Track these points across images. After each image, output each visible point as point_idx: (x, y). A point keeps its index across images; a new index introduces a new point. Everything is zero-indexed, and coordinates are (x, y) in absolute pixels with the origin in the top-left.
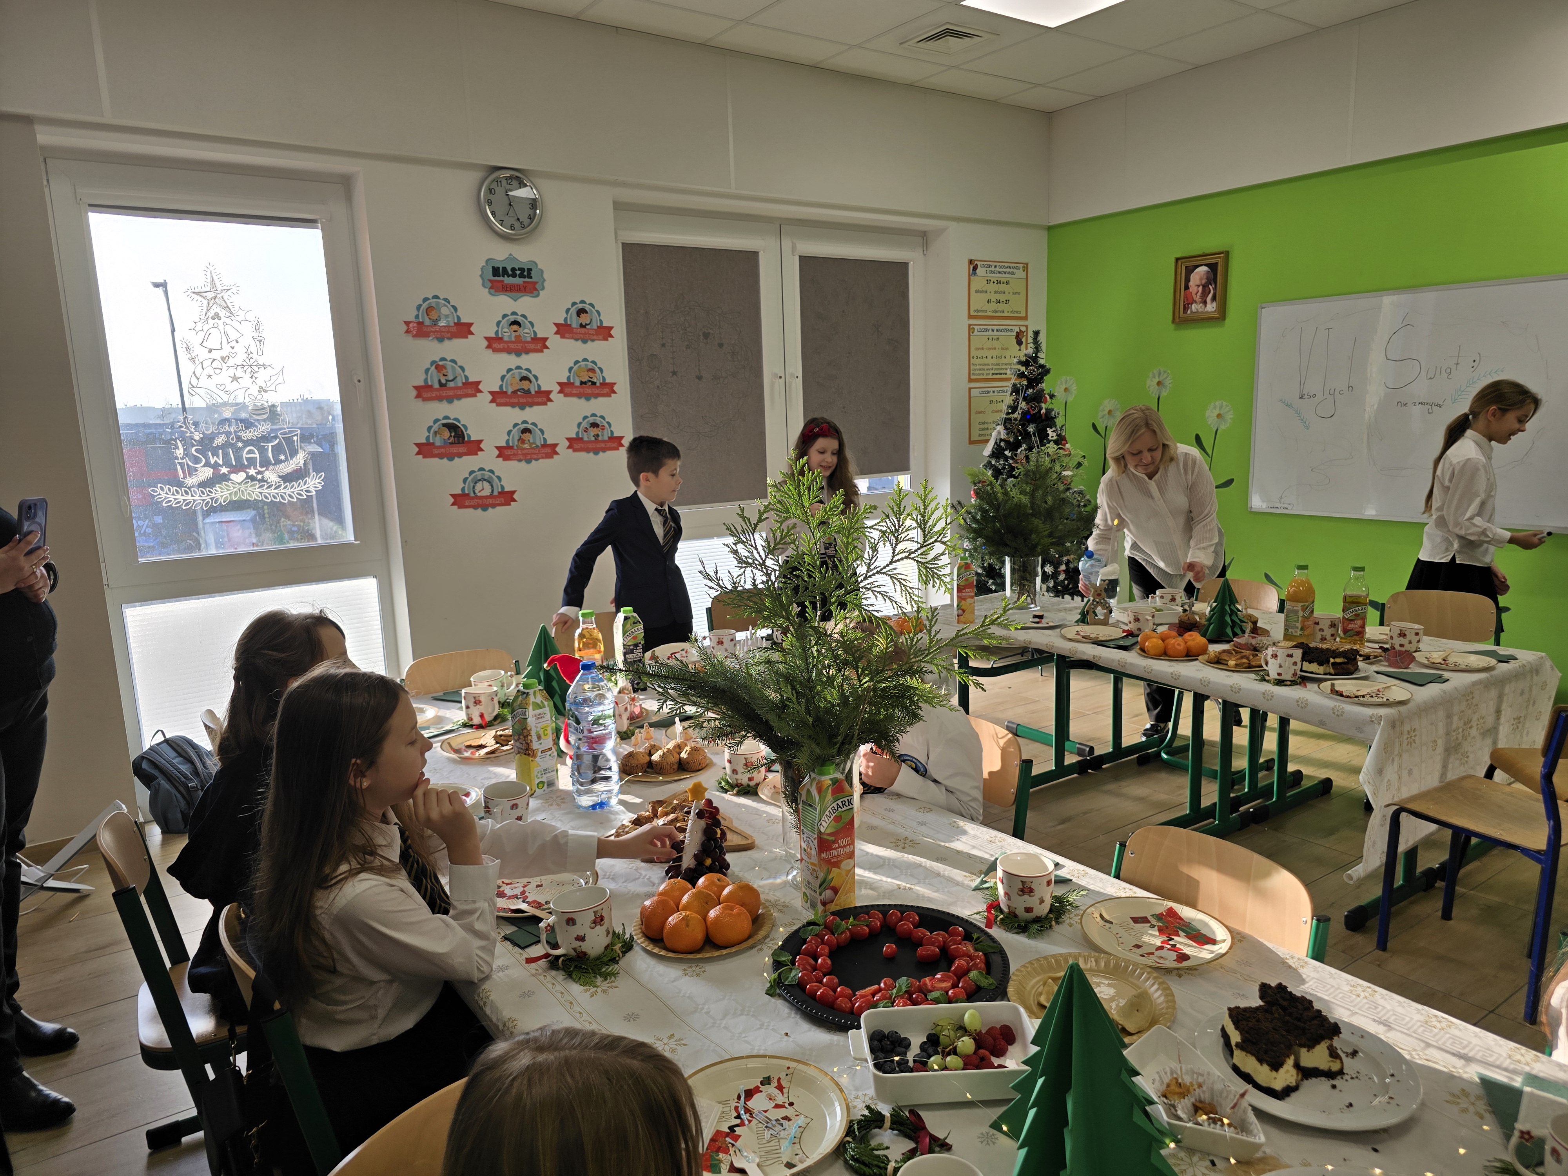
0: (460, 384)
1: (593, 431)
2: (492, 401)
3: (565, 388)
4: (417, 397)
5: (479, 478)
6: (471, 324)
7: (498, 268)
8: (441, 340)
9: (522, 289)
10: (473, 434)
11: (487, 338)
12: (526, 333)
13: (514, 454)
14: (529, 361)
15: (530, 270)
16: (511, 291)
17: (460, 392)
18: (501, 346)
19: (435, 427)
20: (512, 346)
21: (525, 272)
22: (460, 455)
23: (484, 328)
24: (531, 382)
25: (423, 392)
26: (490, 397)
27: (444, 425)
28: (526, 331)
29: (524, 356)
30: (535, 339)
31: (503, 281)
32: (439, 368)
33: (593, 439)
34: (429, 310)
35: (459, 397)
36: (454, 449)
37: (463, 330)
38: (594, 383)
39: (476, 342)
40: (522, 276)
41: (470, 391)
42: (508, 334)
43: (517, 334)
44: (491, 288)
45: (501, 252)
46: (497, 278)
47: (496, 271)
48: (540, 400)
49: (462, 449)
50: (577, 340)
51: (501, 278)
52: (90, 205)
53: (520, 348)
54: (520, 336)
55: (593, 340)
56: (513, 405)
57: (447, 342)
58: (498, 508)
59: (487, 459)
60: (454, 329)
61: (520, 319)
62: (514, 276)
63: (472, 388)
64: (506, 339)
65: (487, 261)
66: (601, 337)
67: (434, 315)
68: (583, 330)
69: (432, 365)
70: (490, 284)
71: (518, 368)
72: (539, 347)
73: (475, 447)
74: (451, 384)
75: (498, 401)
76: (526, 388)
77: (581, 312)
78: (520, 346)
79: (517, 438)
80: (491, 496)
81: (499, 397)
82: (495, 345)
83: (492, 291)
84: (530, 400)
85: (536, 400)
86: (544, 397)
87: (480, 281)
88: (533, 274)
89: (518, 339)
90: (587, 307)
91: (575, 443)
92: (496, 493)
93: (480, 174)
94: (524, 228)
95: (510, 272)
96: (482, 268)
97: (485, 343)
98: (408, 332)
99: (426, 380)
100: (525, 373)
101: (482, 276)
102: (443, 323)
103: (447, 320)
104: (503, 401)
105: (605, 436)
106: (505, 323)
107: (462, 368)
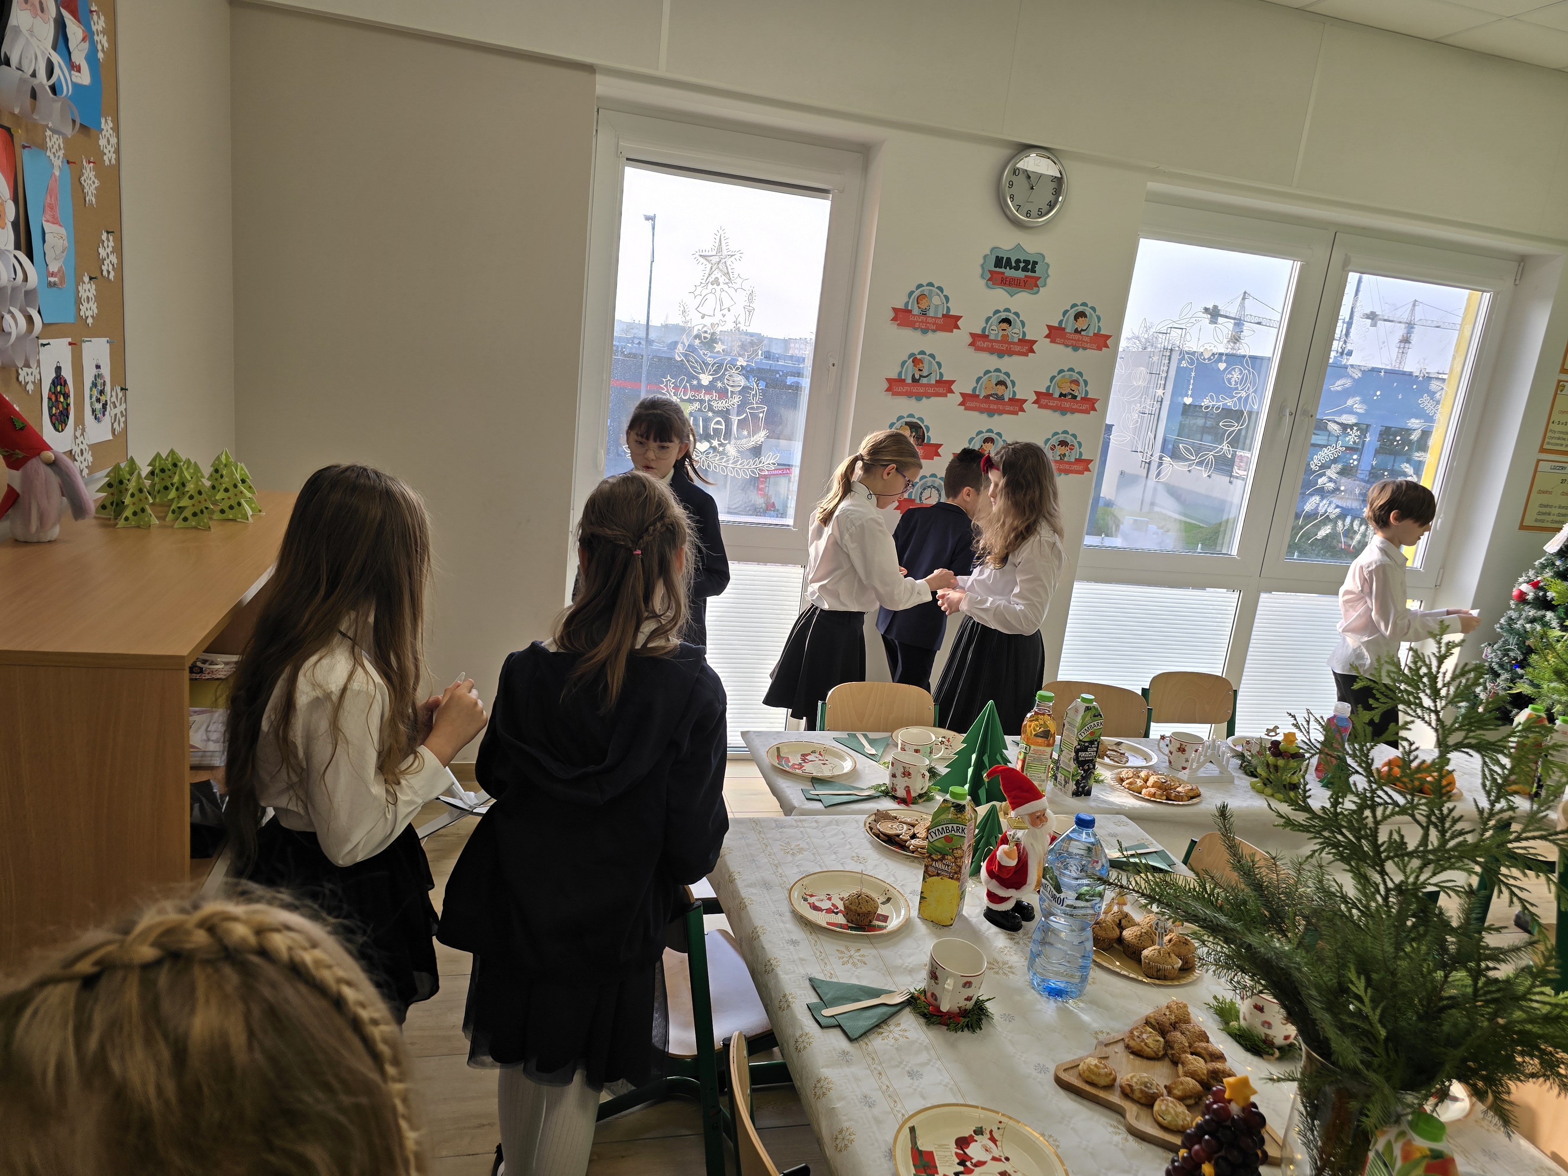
0: (933, 382)
1: (1060, 450)
3: (1043, 398)
4: (888, 390)
5: (931, 484)
6: (959, 318)
7: (1003, 258)
8: (925, 331)
9: (1022, 284)
11: (972, 335)
12: (1015, 333)
14: (1011, 364)
15: (1035, 263)
16: (1010, 285)
17: (931, 390)
18: (985, 345)
19: (897, 426)
20: (996, 346)
21: (1029, 265)
23: (972, 324)
24: (1007, 388)
25: (895, 386)
26: (960, 399)
27: (907, 423)
28: (1016, 330)
29: (1006, 358)
30: (1023, 341)
31: (1004, 273)
32: (916, 361)
33: (1058, 458)
34: (922, 297)
35: (928, 396)
37: (950, 322)
38: (1075, 397)
39: (961, 337)
40: (1025, 269)
41: (941, 390)
42: (995, 332)
43: (1005, 333)
44: (989, 280)
45: (1009, 241)
46: (998, 269)
47: (999, 262)
48: (1011, 408)
50: (1067, 346)
51: (1003, 270)
52: (628, 159)
53: (1004, 348)
54: (1007, 335)
55: (1085, 349)
56: (981, 411)
57: (930, 334)
60: (941, 322)
61: (1011, 317)
62: (1017, 268)
63: (945, 387)
64: (992, 337)
65: (993, 249)
66: (1095, 346)
67: (924, 304)
68: (1077, 336)
69: (909, 358)
70: (989, 276)
71: (998, 370)
72: (1024, 350)
74: (924, 381)
75: (968, 404)
76: (1000, 394)
77: (1080, 315)
81: (969, 400)
82: (978, 343)
83: (990, 283)
85: (1008, 408)
86: (1018, 405)
87: (980, 271)
88: (1037, 268)
89: (1005, 339)
90: (1088, 311)
93: (1007, 152)
94: (1041, 216)
95: (1014, 264)
96: (985, 257)
97: (969, 340)
98: (894, 319)
99: (900, 373)
100: (1002, 377)
101: (982, 266)
102: (931, 313)
103: (936, 311)
104: (973, 404)
105: (1072, 457)
106: (995, 319)
107: (939, 365)
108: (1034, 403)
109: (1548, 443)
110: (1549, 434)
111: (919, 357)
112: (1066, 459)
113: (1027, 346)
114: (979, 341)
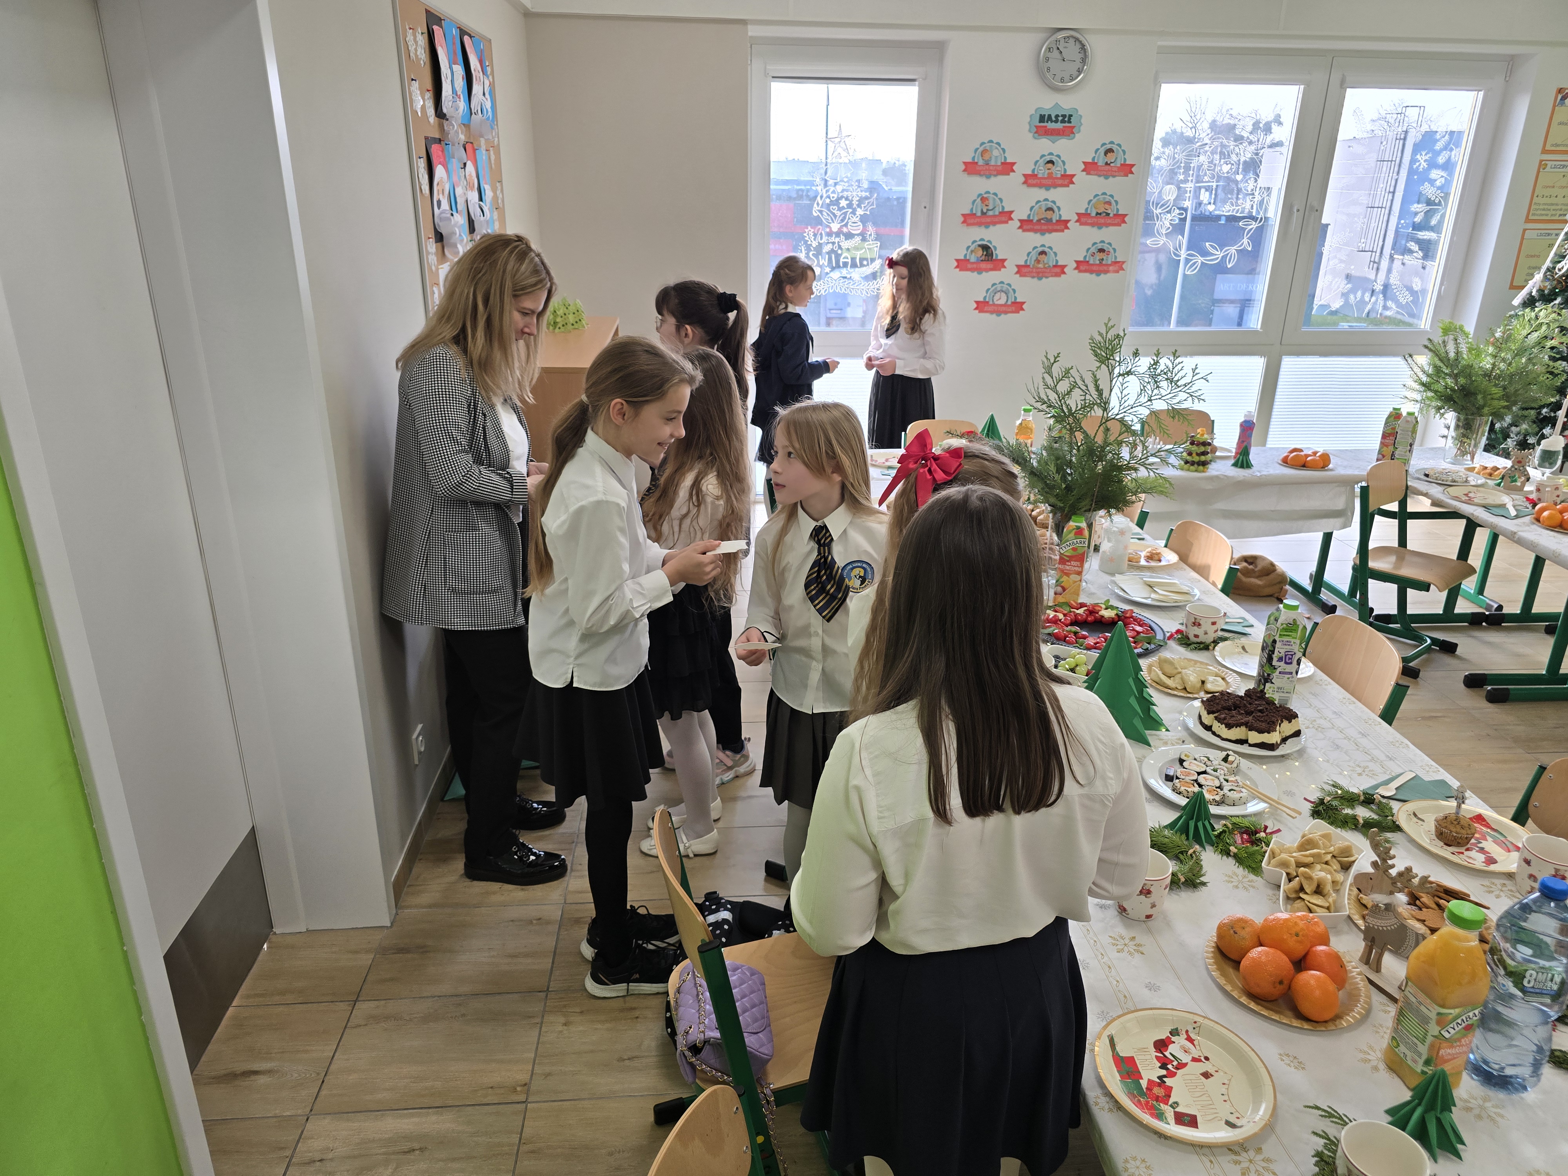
0: (997, 213)
1: (1099, 256)
2: (1020, 228)
3: (1083, 218)
4: (964, 222)
5: (999, 289)
6: (1014, 164)
7: (1045, 115)
8: (988, 177)
9: (1061, 133)
10: (1000, 253)
11: (1025, 175)
12: (1057, 171)
13: (1029, 272)
14: (1057, 195)
15: (1071, 116)
16: (1052, 134)
17: (996, 220)
18: (1035, 182)
19: (972, 247)
20: (1044, 181)
21: (1066, 118)
22: (987, 270)
23: (1023, 167)
24: (1054, 212)
25: (969, 219)
26: (1019, 224)
27: (979, 246)
28: (1058, 169)
29: (1052, 190)
30: (1064, 176)
31: (1046, 126)
32: (984, 200)
33: (1098, 262)
34: (985, 151)
35: (994, 223)
36: (983, 265)
37: (1007, 168)
38: (1108, 214)
39: (1016, 177)
40: (1063, 121)
41: (1003, 219)
42: (1042, 172)
43: (1050, 171)
44: (1036, 133)
45: (1049, 102)
46: (1042, 124)
47: (1042, 118)
48: (1058, 227)
49: (989, 266)
50: (1100, 176)
51: (1045, 124)
52: (773, 77)
53: (1050, 183)
54: (1052, 173)
55: (1114, 176)
56: (1035, 231)
57: (993, 179)
58: (1010, 315)
59: (1008, 274)
60: (1000, 168)
61: (1054, 159)
62: (1056, 121)
63: (1007, 216)
64: (1040, 176)
65: (1036, 110)
66: (1122, 174)
67: (986, 157)
68: (1107, 167)
69: (978, 197)
70: (1035, 130)
71: (1046, 200)
72: (1066, 182)
73: (999, 264)
74: (990, 213)
75: (1025, 227)
76: (1049, 217)
77: (1109, 151)
78: (1049, 182)
79: (1034, 258)
80: (1005, 305)
81: (1026, 225)
82: (1030, 181)
83: (1036, 135)
84: (1050, 227)
85: (1056, 227)
86: (1063, 224)
87: (1028, 127)
88: (1073, 119)
89: (1050, 176)
90: (1115, 147)
91: (1081, 266)
92: (1009, 303)
93: (1043, 35)
94: (1072, 80)
95: (1054, 119)
96: (1031, 116)
97: (1023, 179)
98: (965, 170)
99: (972, 209)
100: (1050, 205)
101: (1029, 123)
102: (993, 163)
103: (996, 161)
104: (1029, 227)
105: (1109, 260)
106: (1042, 162)
107: (1001, 200)
108: (1077, 221)
109: (1533, 215)
110: (1533, 207)
111: (985, 196)
112: (1104, 262)
113: (1068, 179)
114: (1030, 180)
